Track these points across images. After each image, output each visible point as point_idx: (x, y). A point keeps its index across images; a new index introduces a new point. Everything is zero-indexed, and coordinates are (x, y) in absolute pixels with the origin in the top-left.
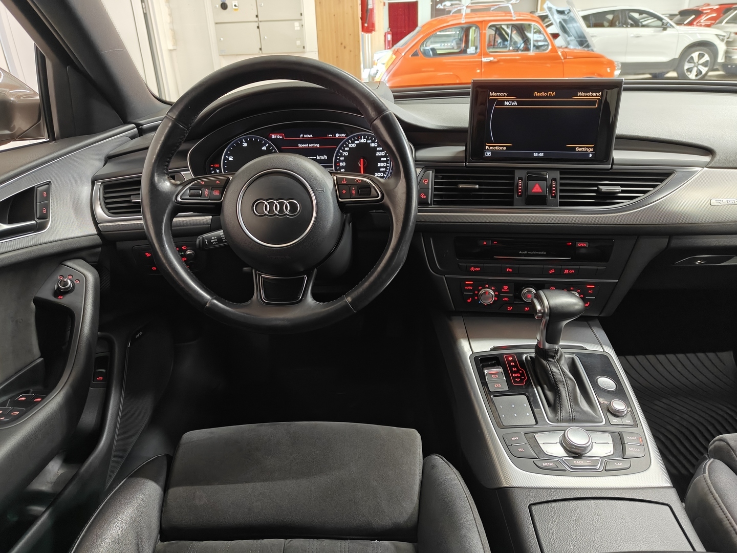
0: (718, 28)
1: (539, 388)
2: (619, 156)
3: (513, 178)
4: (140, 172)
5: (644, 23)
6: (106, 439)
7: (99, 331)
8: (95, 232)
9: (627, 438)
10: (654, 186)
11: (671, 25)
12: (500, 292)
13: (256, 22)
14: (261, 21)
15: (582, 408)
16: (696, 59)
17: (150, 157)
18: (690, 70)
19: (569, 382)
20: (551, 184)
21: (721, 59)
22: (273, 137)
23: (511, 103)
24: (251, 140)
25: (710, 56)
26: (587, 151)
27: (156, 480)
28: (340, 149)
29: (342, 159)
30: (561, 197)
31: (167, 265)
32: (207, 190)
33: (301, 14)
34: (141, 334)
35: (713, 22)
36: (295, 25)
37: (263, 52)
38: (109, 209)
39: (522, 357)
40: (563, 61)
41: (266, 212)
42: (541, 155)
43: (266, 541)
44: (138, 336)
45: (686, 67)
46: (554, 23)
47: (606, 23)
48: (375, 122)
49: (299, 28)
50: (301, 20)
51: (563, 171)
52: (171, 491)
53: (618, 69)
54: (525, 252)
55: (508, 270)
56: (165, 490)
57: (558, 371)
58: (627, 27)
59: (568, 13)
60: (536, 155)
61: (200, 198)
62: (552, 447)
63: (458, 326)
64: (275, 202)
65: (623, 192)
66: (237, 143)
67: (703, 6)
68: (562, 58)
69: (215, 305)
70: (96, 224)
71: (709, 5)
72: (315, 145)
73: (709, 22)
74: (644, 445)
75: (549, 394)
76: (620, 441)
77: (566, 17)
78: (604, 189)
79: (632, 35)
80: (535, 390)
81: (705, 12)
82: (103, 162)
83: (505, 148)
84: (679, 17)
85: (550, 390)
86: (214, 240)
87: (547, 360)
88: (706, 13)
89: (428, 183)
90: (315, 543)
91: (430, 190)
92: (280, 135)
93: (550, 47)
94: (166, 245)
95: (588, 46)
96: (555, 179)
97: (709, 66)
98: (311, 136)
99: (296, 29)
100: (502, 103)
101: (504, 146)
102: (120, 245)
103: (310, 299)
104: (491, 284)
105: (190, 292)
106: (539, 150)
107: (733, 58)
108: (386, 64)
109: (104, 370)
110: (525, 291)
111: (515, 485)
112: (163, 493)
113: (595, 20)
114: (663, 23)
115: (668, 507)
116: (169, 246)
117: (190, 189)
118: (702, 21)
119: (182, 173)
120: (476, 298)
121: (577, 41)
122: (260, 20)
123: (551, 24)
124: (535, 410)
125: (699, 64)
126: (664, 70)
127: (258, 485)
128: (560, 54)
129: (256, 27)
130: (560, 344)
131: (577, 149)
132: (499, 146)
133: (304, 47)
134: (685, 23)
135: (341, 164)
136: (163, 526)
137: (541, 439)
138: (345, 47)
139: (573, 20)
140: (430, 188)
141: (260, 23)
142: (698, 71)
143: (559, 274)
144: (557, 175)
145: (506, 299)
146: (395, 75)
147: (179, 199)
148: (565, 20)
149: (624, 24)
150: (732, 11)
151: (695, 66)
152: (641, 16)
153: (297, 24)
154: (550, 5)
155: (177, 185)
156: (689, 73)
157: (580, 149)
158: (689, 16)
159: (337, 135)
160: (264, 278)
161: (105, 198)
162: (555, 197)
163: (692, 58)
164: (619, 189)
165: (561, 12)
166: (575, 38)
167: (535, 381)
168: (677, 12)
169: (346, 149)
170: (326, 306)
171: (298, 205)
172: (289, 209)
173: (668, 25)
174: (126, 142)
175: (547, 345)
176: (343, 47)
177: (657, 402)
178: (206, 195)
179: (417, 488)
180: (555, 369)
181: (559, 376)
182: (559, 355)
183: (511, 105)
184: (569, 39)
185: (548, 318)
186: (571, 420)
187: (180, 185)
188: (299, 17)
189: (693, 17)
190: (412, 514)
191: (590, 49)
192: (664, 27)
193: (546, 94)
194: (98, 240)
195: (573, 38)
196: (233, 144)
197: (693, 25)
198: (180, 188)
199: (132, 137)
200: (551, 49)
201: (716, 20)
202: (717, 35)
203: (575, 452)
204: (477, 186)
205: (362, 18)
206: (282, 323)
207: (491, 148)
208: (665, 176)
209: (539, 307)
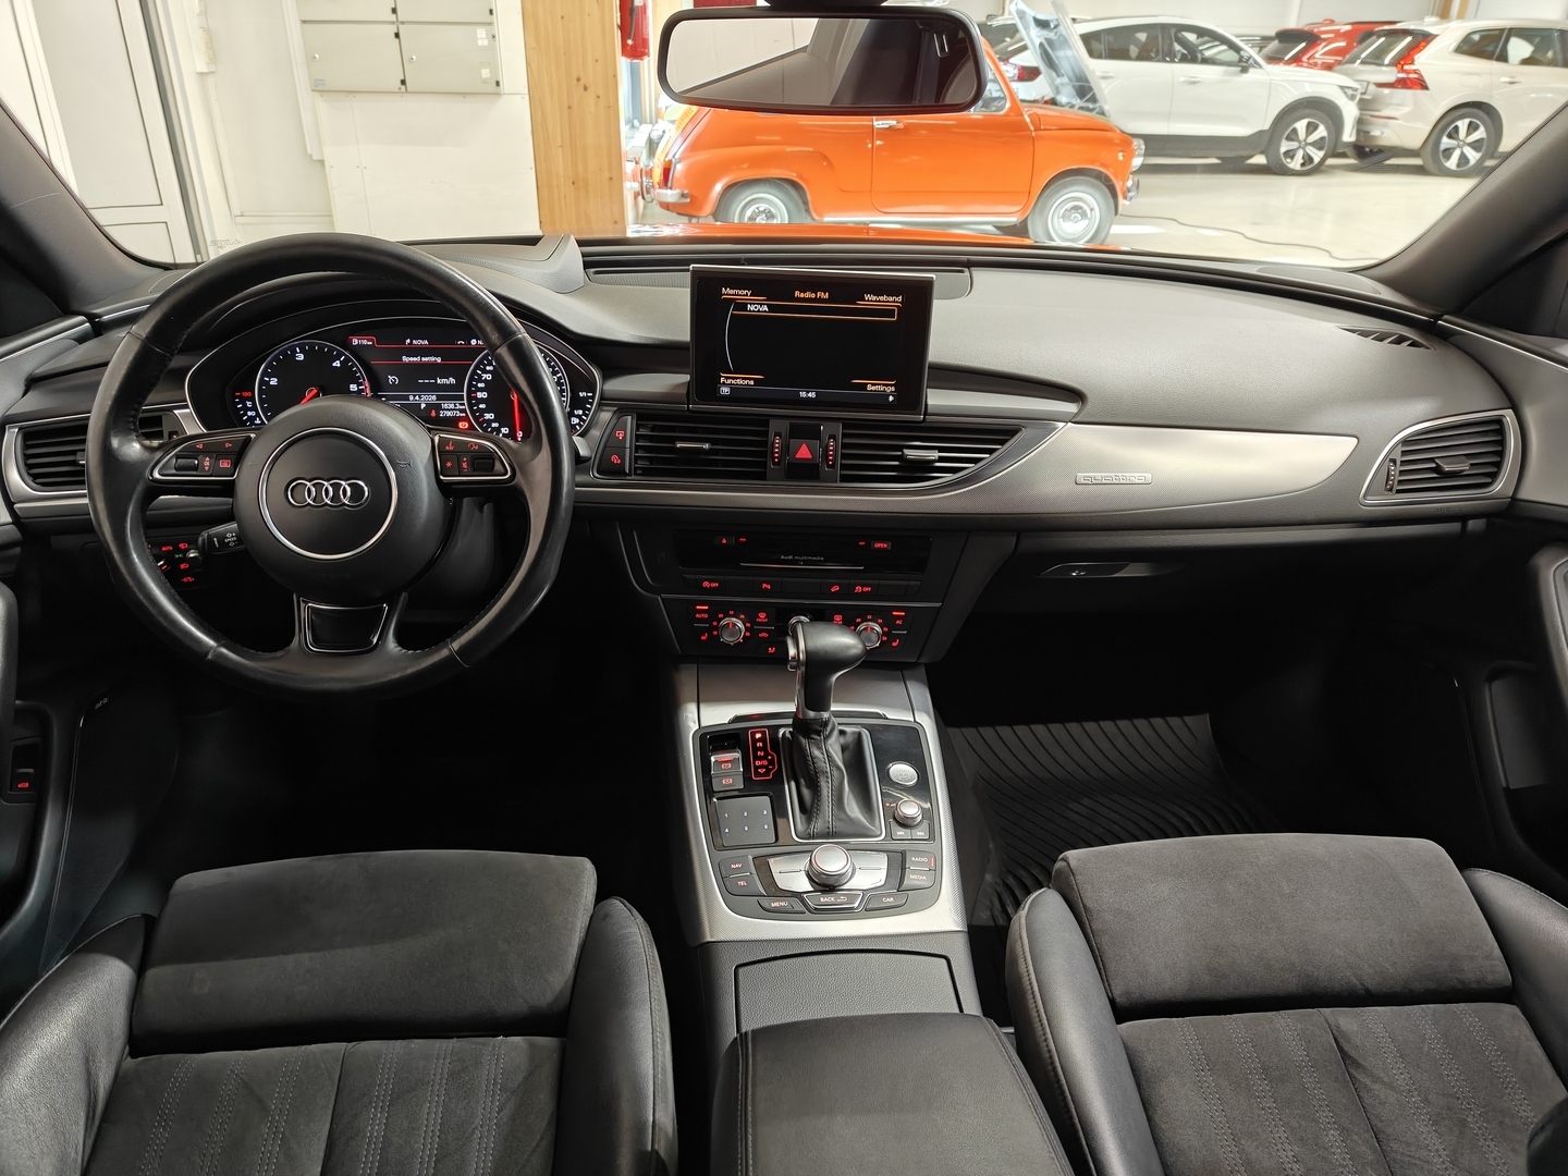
0: (1345, 73)
1: (793, 784)
2: (938, 399)
3: (766, 434)
4: (87, 409)
5: (1208, 54)
6: (36, 893)
7: (17, 698)
8: (9, 519)
9: (912, 860)
10: (991, 452)
11: (1256, 62)
12: (754, 623)
13: (393, 23)
14: (402, 23)
15: (849, 813)
16: (1302, 133)
17: (109, 384)
18: (1291, 154)
19: (835, 773)
20: (827, 446)
21: (1349, 135)
22: (355, 342)
23: (758, 307)
24: (312, 347)
25: (1327, 128)
26: (884, 391)
27: (123, 957)
28: (477, 367)
29: (480, 385)
30: (844, 467)
31: (135, 589)
32: (207, 459)
33: (491, 12)
34: (106, 700)
35: (1337, 61)
36: (479, 36)
37: (409, 90)
38: (35, 477)
39: (777, 733)
40: (1034, 134)
41: (309, 501)
42: (812, 395)
43: (313, 1047)
44: (98, 706)
45: (1283, 149)
46: (1029, 45)
47: (1134, 50)
48: (498, 351)
49: (486, 42)
50: (490, 24)
51: (847, 423)
52: (151, 973)
53: (1139, 156)
54: (791, 557)
55: (764, 585)
56: (140, 972)
57: (821, 756)
58: (1172, 61)
59: (1056, 27)
60: (803, 394)
61: (194, 473)
62: (793, 877)
63: (687, 679)
64: (326, 483)
65: (941, 459)
66: (285, 355)
67: (1322, 24)
68: (1032, 128)
69: (222, 654)
70: (9, 504)
71: (1332, 22)
72: (433, 359)
73: (1330, 60)
74: (936, 871)
75: (806, 792)
76: (899, 864)
77: (1051, 35)
78: (911, 454)
79: (1182, 79)
80: (786, 787)
81: (1323, 36)
82: (22, 389)
83: (752, 383)
84: (1275, 43)
85: (808, 787)
86: (230, 538)
87: (808, 736)
88: (1325, 40)
89: (624, 437)
90: (397, 1047)
91: (628, 451)
92: (368, 340)
93: (1008, 105)
94: (135, 556)
95: (1094, 99)
96: (833, 437)
97: (1326, 148)
98: (426, 342)
99: (480, 42)
100: (743, 307)
101: (750, 379)
102: (58, 542)
103: (391, 644)
104: (737, 609)
105: (178, 634)
106: (808, 387)
107: (1372, 134)
108: (677, 123)
109: (31, 770)
110: (793, 620)
111: (722, 938)
112: (135, 977)
113: (1112, 44)
114: (1241, 57)
115: (944, 961)
116: (138, 556)
117: (177, 457)
118: (1317, 56)
119: (176, 412)
120: (715, 633)
121: (1074, 86)
122: (400, 20)
123: (1024, 48)
124: (779, 821)
125: (1307, 144)
126: (1244, 153)
127: (306, 956)
128: (1028, 120)
129: (393, 36)
130: (832, 709)
131: (869, 388)
132: (743, 378)
133: (498, 83)
134: (1286, 58)
135: (480, 395)
136: (135, 1031)
137: (776, 866)
138: (586, 89)
139: (1065, 42)
140: (628, 445)
141: (400, 26)
142: (1307, 157)
143: (847, 593)
144: (839, 429)
145: (765, 635)
146: (695, 147)
147: (157, 475)
148: (1049, 41)
149: (1167, 56)
150: (1374, 37)
151: (1300, 147)
152: (1201, 40)
153: (481, 33)
154: (1022, 6)
155: (152, 450)
156: (1289, 160)
157: (873, 388)
158: (1293, 43)
159: (474, 342)
160: (312, 608)
161: (27, 457)
162: (832, 466)
163: (1295, 130)
164: (935, 455)
165: (1043, 24)
166: (1070, 79)
167: (789, 772)
168: (1272, 33)
169: (488, 368)
170: (417, 658)
171: (366, 489)
172: (349, 494)
173: (1251, 61)
174: (68, 349)
175: (812, 714)
176: (582, 88)
177: (1074, 806)
178: (207, 468)
179: (574, 951)
180: (817, 753)
181: (824, 765)
182: (829, 728)
183: (759, 311)
184: (1058, 81)
185: (803, 669)
186: (829, 834)
187: (160, 447)
188: (486, 17)
189: (1303, 45)
190: (561, 991)
191: (1097, 105)
192: (1244, 65)
193: (813, 296)
194: (13, 533)
195: (1065, 80)
196: (278, 355)
197: (1301, 61)
198: (158, 455)
199: (81, 339)
200: (1011, 109)
201: (1343, 55)
202: (1342, 88)
203: (825, 884)
204: (706, 446)
205: (622, 27)
206: (338, 686)
207: (729, 381)
208: (1007, 435)
209: (792, 652)
